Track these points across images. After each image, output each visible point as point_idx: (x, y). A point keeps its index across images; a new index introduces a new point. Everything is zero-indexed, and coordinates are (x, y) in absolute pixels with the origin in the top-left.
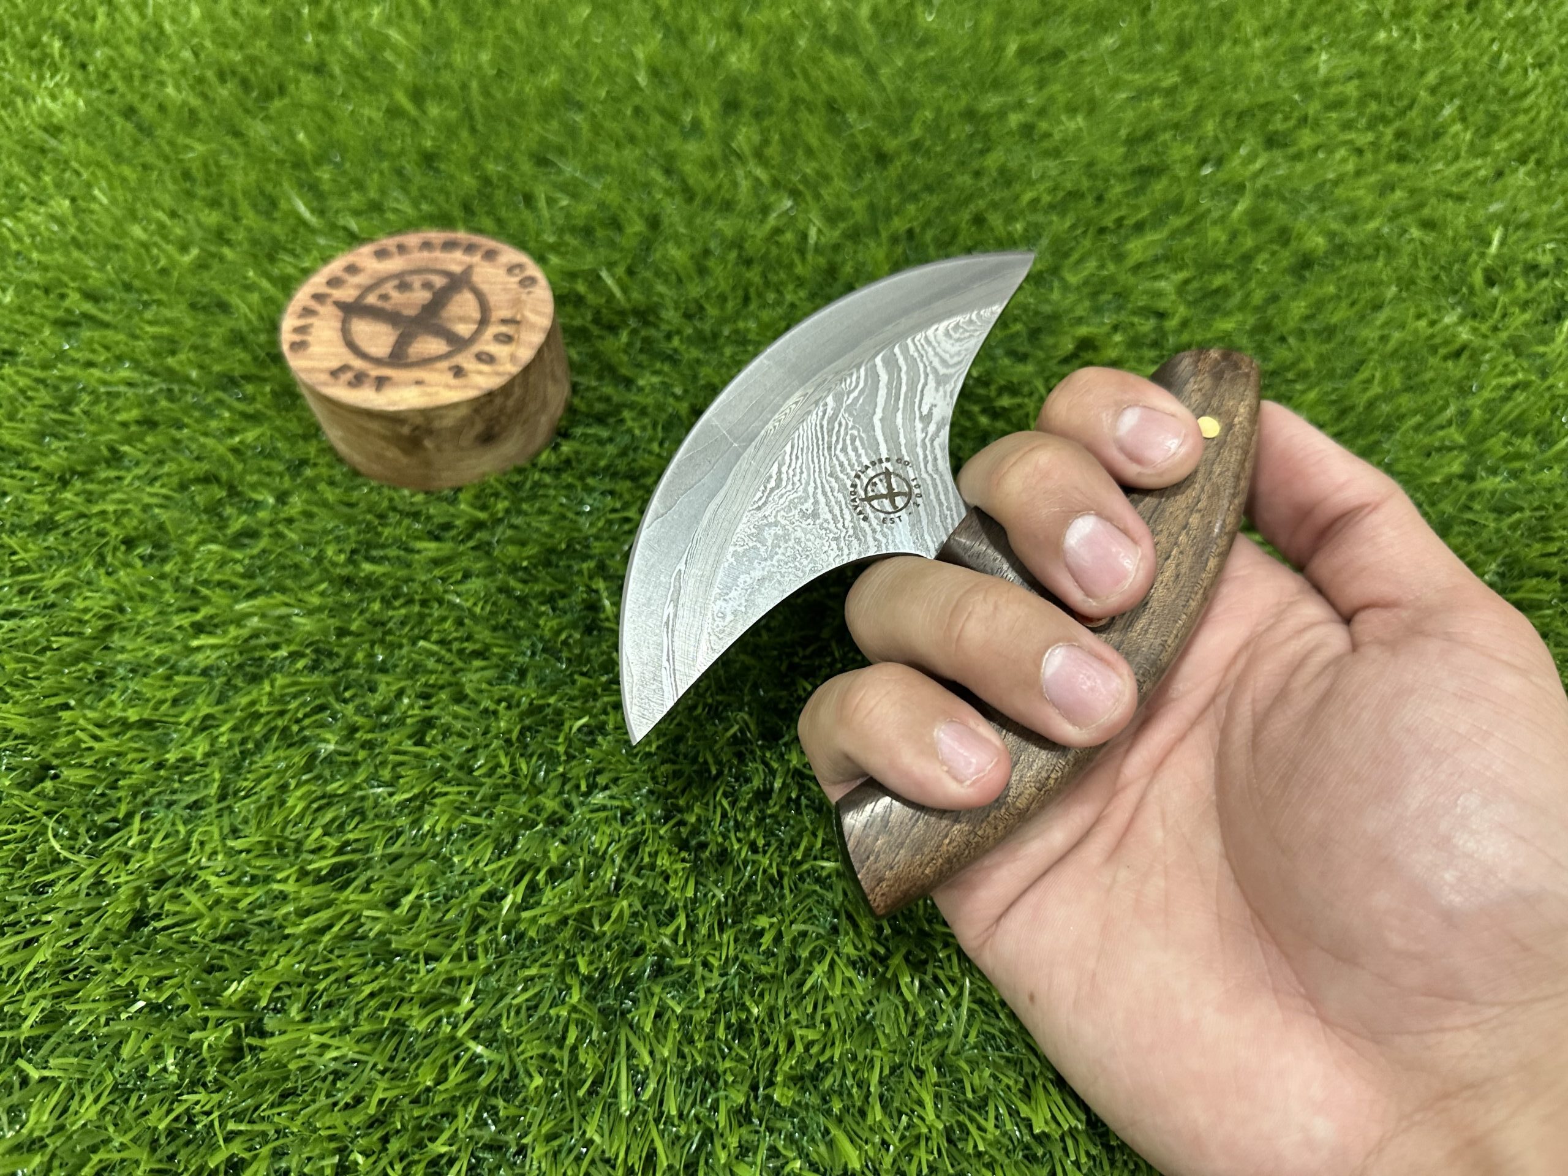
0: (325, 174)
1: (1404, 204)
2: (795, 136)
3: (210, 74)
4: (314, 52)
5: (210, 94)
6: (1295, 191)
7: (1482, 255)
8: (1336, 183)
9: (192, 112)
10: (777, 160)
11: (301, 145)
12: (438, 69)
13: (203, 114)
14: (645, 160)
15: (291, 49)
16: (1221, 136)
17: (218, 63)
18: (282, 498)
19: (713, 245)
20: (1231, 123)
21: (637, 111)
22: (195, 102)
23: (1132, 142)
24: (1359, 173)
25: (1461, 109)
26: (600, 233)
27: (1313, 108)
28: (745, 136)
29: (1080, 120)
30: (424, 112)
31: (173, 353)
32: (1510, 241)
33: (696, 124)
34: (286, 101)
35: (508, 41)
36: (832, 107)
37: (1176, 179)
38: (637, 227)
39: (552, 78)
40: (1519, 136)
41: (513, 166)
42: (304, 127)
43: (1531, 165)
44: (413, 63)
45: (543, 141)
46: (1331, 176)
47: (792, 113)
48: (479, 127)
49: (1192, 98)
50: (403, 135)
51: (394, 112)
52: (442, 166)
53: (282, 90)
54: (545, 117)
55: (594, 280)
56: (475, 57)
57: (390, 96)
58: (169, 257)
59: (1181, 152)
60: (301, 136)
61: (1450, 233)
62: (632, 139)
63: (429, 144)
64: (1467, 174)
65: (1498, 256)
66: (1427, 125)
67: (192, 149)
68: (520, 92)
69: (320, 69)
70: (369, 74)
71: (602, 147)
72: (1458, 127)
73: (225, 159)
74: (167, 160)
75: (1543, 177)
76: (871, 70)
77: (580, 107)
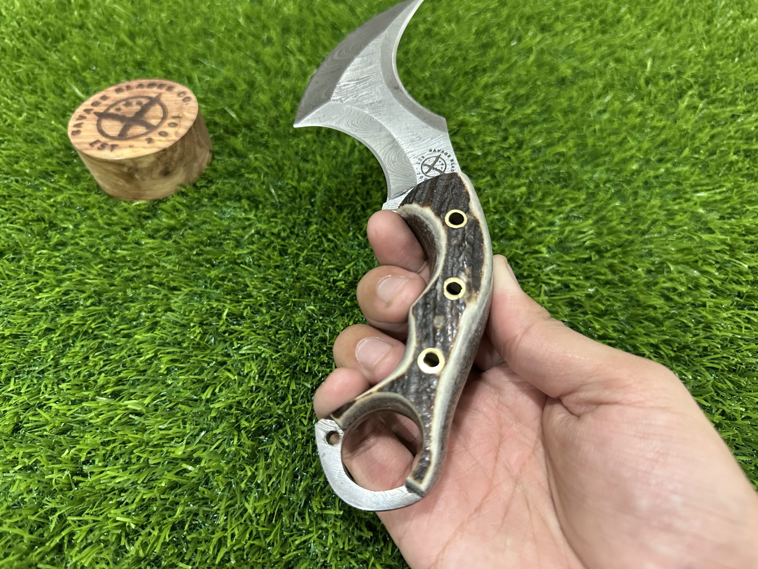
0: (87, 75)
1: (606, 52)
2: (318, 41)
3: (27, 32)
4: (78, 19)
5: (28, 42)
6: (556, 50)
7: (643, 72)
8: (574, 45)
9: (18, 50)
10: (309, 52)
11: (74, 61)
12: (141, 23)
13: (24, 51)
14: (246, 57)
15: (66, 17)
16: (519, 28)
17: (30, 26)
18: (76, 226)
19: (281, 92)
20: (524, 22)
21: (240, 35)
22: (20, 46)
23: (478, 33)
24: (585, 40)
25: (629, 9)
26: (226, 92)
27: (561, 13)
28: (293, 42)
29: (453, 25)
30: (135, 42)
31: (17, 163)
32: (656, 65)
33: (270, 40)
34: (66, 42)
35: (175, 7)
36: (334, 27)
37: (499, 47)
38: (243, 87)
39: (198, 22)
40: (656, 18)
41: (181, 64)
42: (76, 53)
43: (663, 30)
44: (128, 20)
45: (195, 52)
46: (572, 42)
47: (315, 31)
48: (163, 48)
49: (505, 12)
50: (126, 54)
51: (121, 44)
52: (146, 67)
53: (64, 37)
54: (196, 41)
55: (224, 113)
56: (159, 16)
57: (118, 36)
58: (12, 118)
59: (501, 36)
60: (74, 58)
61: (628, 64)
62: (239, 48)
63: (139, 57)
64: (633, 37)
65: (651, 72)
66: (614, 16)
67: (20, 67)
68: (182, 30)
69: (82, 27)
70: (106, 27)
71: (224, 52)
72: (628, 16)
73: (37, 71)
74: (8, 74)
75: (668, 35)
76: (352, 10)
77: (213, 36)
